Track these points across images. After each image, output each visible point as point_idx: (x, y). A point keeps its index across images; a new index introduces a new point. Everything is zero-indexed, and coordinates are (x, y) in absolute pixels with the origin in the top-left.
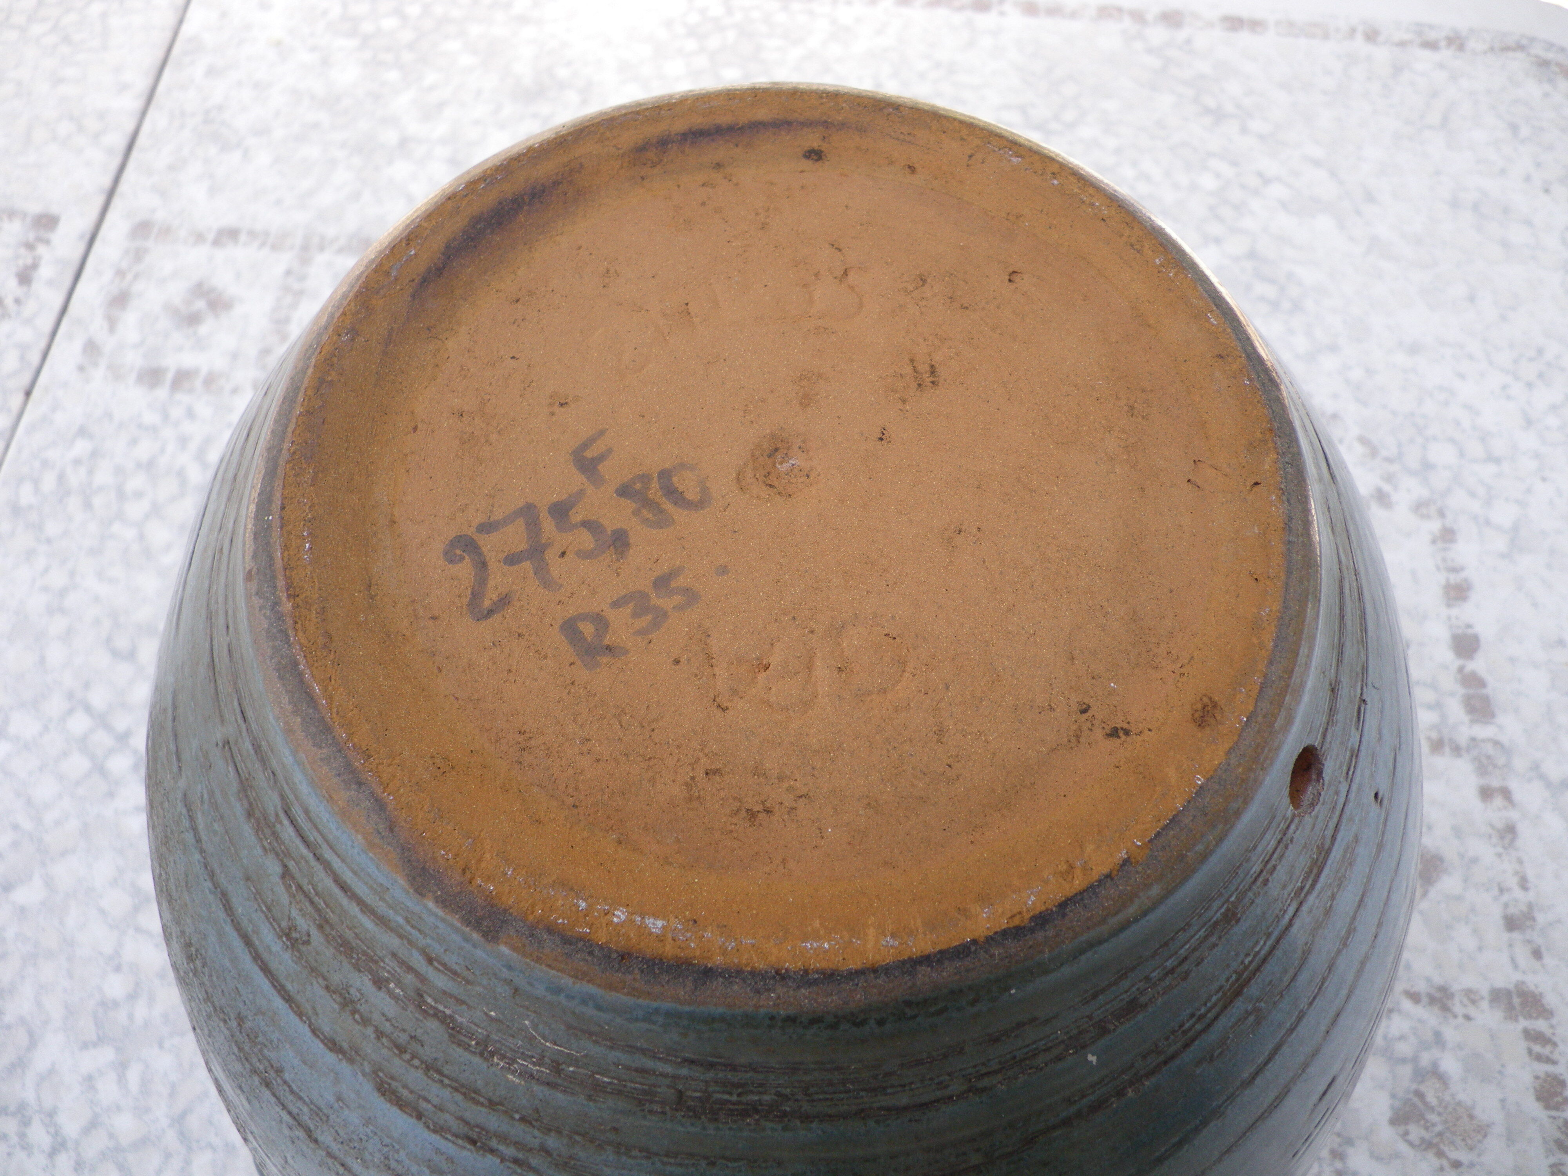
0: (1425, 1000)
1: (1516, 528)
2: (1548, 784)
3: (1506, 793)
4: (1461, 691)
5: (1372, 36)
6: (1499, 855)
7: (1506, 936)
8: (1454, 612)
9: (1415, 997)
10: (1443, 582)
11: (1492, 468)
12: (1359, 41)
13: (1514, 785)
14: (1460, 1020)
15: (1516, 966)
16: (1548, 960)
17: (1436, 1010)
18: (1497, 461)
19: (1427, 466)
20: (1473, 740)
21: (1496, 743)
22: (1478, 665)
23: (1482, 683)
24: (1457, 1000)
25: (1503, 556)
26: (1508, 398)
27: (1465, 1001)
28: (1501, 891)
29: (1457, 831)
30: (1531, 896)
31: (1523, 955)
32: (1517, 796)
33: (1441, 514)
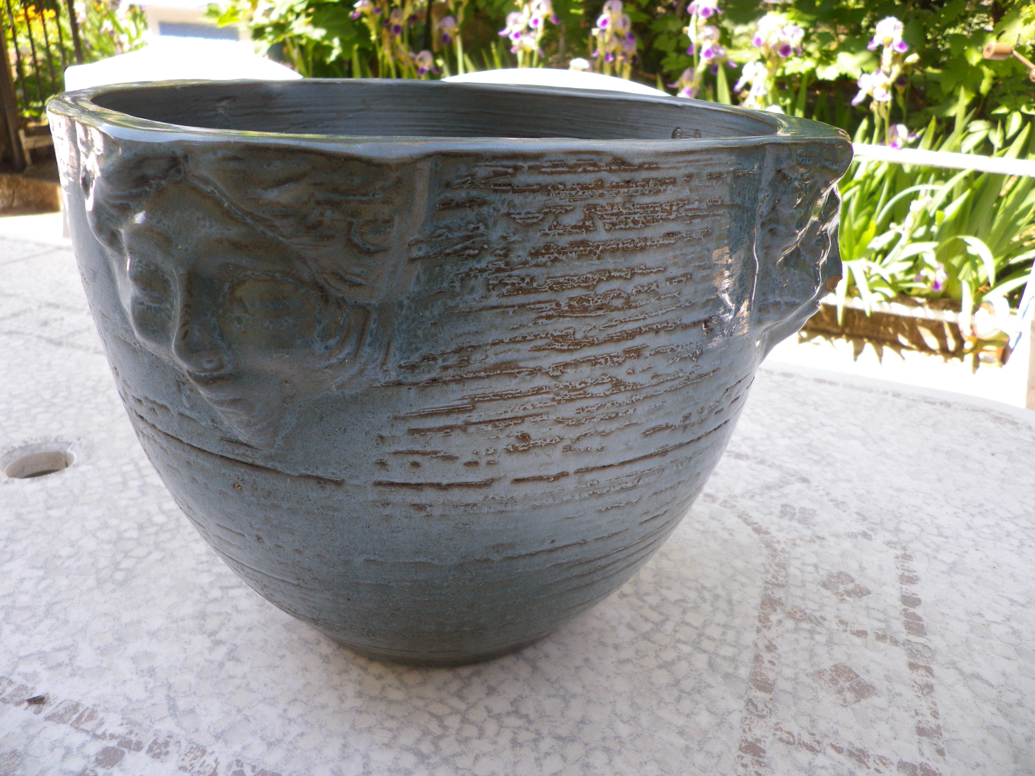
0: (846, 752)
1: (954, 564)
2: (961, 673)
3: (929, 670)
4: (903, 619)
5: (897, 395)
6: (919, 697)
7: (917, 737)
8: (904, 587)
9: (839, 750)
10: (901, 574)
11: (943, 539)
12: (889, 397)
13: (934, 667)
14: (872, 770)
15: (922, 755)
16: (947, 757)
17: (854, 760)
18: (947, 537)
19: (897, 530)
20: (908, 641)
21: (924, 646)
22: (918, 611)
23: (920, 619)
24: (871, 760)
25: (944, 572)
26: (958, 517)
27: (878, 761)
28: (917, 714)
29: (888, 678)
30: (940, 722)
31: (928, 751)
32: (935, 673)
33: (904, 549)
